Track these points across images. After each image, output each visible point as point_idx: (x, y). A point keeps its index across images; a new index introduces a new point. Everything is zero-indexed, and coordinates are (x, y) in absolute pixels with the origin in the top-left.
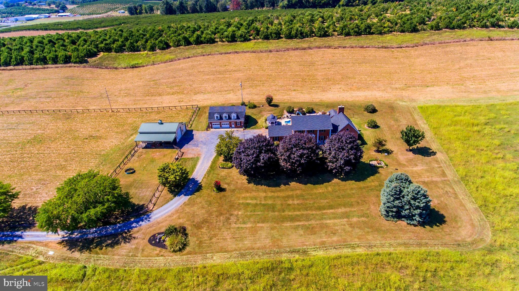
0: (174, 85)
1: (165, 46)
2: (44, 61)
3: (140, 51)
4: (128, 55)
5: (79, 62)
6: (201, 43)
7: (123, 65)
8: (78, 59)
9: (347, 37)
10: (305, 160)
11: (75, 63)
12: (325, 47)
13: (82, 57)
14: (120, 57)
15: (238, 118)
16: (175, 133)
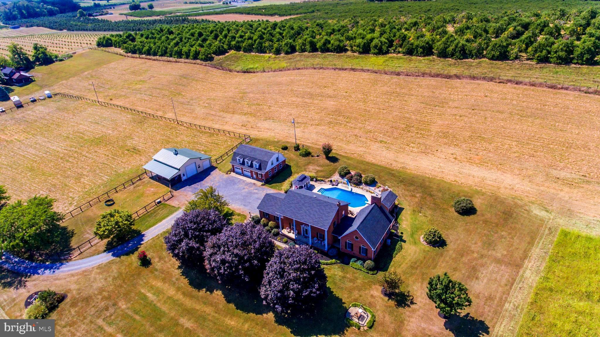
0: (255, 102)
1: (289, 50)
2: (179, 55)
3: (265, 52)
4: (253, 56)
5: (205, 59)
6: (328, 50)
7: (239, 68)
8: (203, 57)
9: (538, 66)
11: (202, 60)
12: (484, 79)
13: (210, 54)
14: (244, 58)
15: (260, 168)
16: (179, 170)
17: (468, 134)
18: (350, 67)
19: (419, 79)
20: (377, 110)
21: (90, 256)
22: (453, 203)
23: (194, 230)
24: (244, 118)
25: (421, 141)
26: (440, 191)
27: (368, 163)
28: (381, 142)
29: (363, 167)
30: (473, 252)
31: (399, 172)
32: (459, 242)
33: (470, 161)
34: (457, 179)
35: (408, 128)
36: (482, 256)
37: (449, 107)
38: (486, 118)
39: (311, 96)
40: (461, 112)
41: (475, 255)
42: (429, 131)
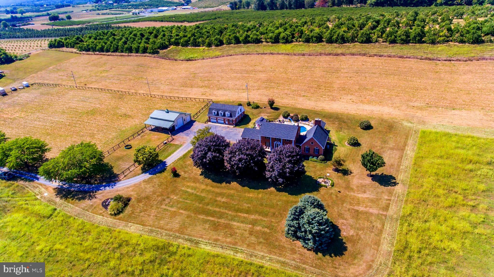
0: (206, 79)
1: (219, 44)
2: (130, 50)
3: (199, 46)
4: (190, 49)
5: (153, 52)
6: (249, 42)
7: (182, 58)
8: (152, 51)
9: (391, 45)
10: (242, 165)
11: (150, 53)
12: (360, 54)
13: (155, 49)
14: (184, 51)
15: (231, 116)
16: (174, 122)
17: (357, 87)
18: (269, 52)
19: (318, 57)
20: (296, 78)
21: (134, 177)
22: (358, 125)
23: (215, 146)
25: (329, 94)
26: (349, 119)
27: (299, 109)
28: (304, 96)
29: (297, 111)
30: (377, 147)
31: (321, 112)
32: (367, 143)
33: (362, 102)
34: (357, 112)
35: (319, 87)
36: (382, 148)
37: (342, 73)
38: (366, 77)
40: (350, 75)
41: (378, 148)
42: (333, 87)
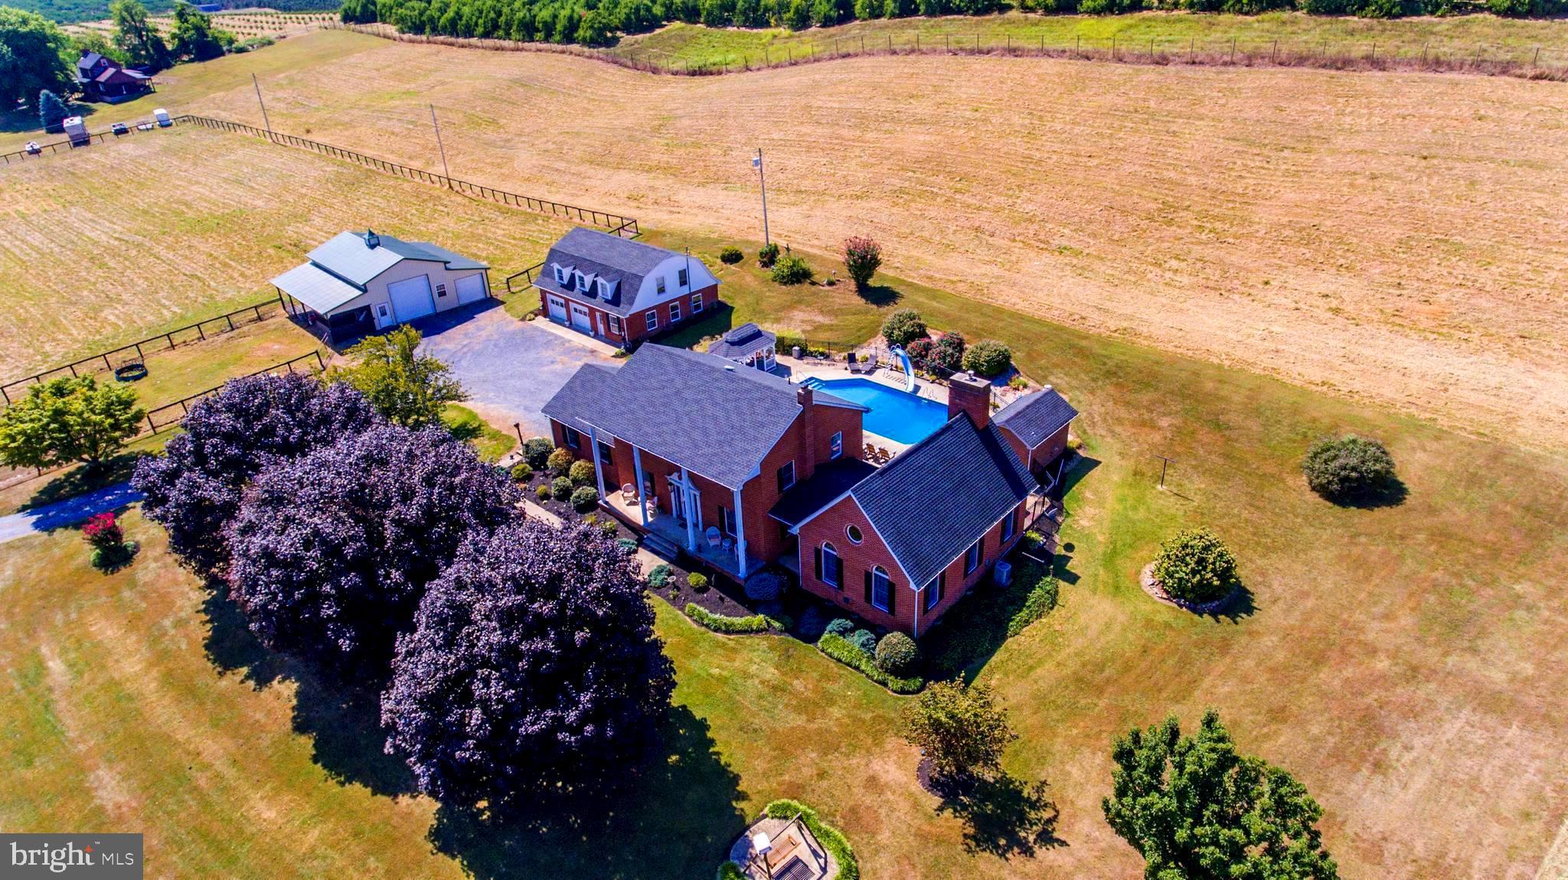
4: (731, 35)
5: (591, 40)
6: (949, 10)
7: (679, 65)
8: (590, 34)
11: (581, 42)
13: (604, 27)
14: (704, 40)
15: (615, 301)
16: (364, 289)
17: (1398, 232)
18: (1008, 45)
20: (1067, 159)
22: (1302, 458)
24: (643, 180)
25: (1209, 252)
26: (1258, 412)
27: (999, 311)
28: (1061, 250)
29: (976, 321)
30: (1372, 651)
31: (1107, 343)
32: (1310, 603)
33: (1397, 320)
34: (1336, 378)
35: (1167, 214)
36: (1413, 673)
37: (1333, 152)
38: (1473, 183)
39: (862, 120)
40: (1374, 166)
41: (1382, 664)
42: (1245, 221)
